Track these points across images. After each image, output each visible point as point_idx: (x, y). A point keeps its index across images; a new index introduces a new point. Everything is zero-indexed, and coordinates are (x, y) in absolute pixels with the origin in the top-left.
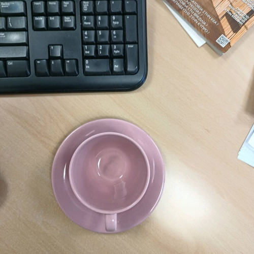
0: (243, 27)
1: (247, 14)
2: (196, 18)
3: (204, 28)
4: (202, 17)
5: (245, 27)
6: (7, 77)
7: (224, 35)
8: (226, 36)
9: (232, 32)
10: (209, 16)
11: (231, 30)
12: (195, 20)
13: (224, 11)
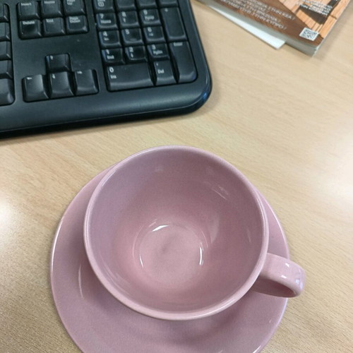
0: (330, 18)
1: (329, 4)
2: (261, 15)
3: (276, 24)
4: (269, 13)
5: (333, 16)
7: (308, 28)
8: (311, 29)
9: (317, 25)
10: (278, 12)
11: (314, 22)
12: (261, 18)
13: (296, 5)
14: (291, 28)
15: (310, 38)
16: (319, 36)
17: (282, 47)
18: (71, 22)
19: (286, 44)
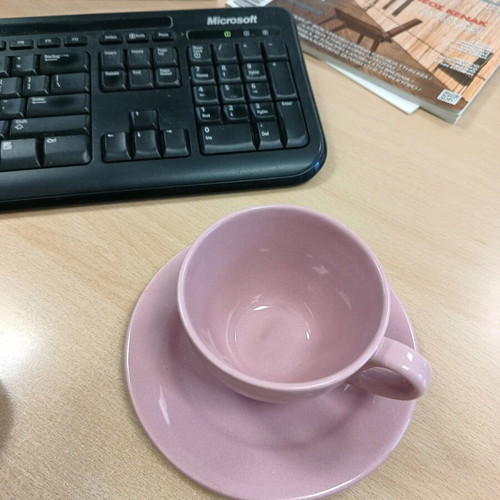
0: (476, 78)
1: (476, 63)
2: (389, 74)
3: (409, 85)
4: (400, 72)
5: (480, 77)
6: (42, 167)
7: (449, 90)
8: (453, 91)
9: (460, 86)
10: (411, 70)
11: (456, 83)
12: (390, 77)
13: (434, 63)
14: (427, 90)
15: (450, 102)
16: (462, 99)
17: (415, 112)
18: (161, 74)
19: (420, 108)
